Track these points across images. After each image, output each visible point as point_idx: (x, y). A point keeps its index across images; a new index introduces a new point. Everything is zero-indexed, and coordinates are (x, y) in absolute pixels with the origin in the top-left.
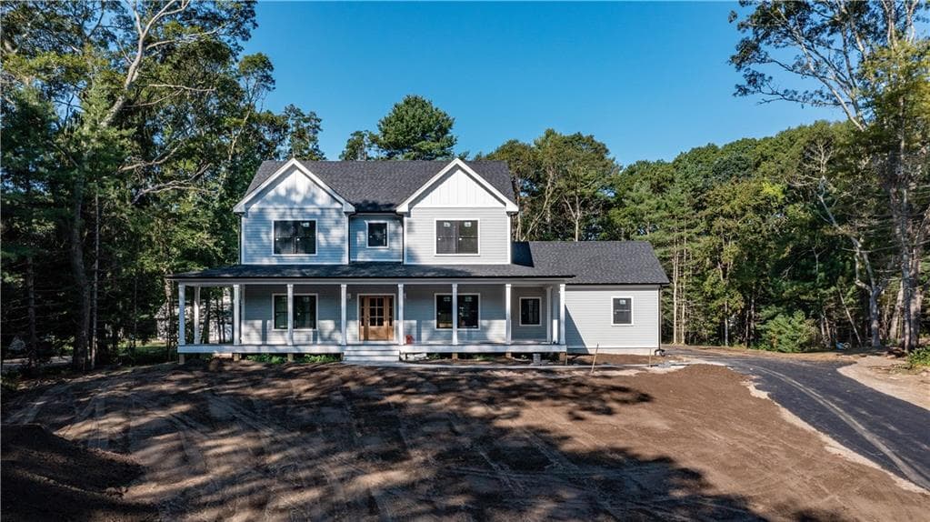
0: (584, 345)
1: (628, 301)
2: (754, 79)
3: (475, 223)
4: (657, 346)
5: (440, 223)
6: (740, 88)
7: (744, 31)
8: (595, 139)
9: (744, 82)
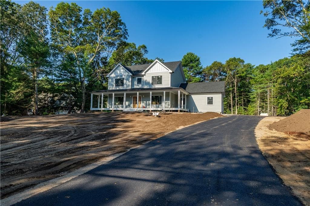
0: (198, 110)
1: (212, 98)
2: (275, 31)
3: (161, 76)
4: (221, 111)
5: (153, 77)
6: (270, 35)
7: (267, 16)
8: (240, 58)
9: (271, 33)
